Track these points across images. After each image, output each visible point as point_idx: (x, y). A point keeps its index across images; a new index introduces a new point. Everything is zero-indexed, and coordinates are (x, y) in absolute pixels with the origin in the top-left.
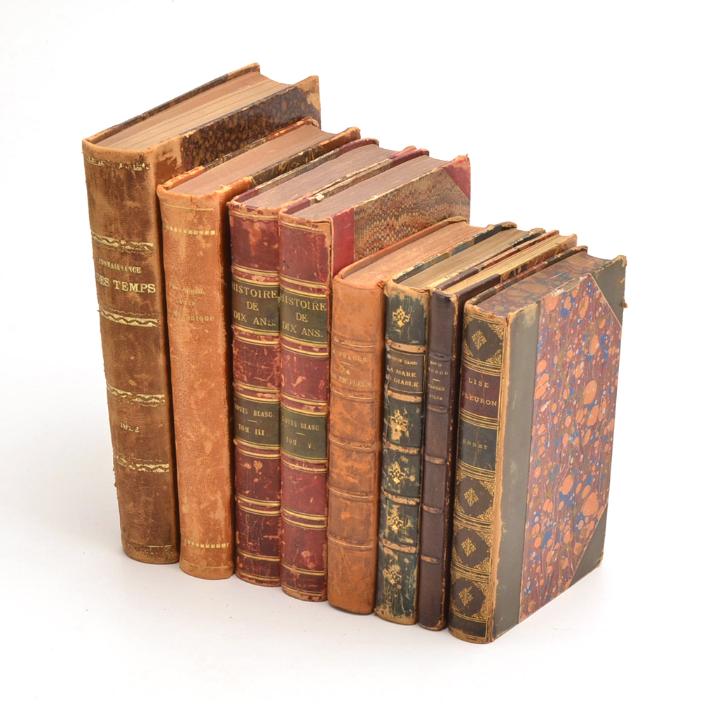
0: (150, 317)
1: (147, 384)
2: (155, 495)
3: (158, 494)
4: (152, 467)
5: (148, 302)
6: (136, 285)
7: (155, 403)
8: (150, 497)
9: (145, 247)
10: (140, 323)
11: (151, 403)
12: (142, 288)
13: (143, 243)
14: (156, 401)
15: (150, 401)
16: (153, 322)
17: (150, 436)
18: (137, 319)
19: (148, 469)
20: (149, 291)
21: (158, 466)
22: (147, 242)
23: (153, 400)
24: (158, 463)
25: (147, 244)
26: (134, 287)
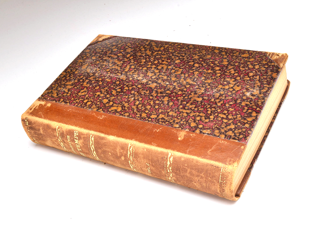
0: (89, 138)
1: (122, 150)
2: (186, 166)
3: (186, 165)
4: (169, 163)
5: (82, 136)
6: (75, 140)
7: (132, 149)
8: (187, 170)
9: (58, 130)
10: (92, 144)
11: (132, 152)
12: (76, 138)
13: (57, 131)
14: (131, 148)
15: (131, 152)
16: (92, 137)
17: (150, 158)
18: (91, 145)
19: (170, 166)
20: (77, 134)
21: (168, 159)
22: (56, 129)
23: (131, 150)
24: (167, 158)
25: (57, 129)
26: (77, 142)
